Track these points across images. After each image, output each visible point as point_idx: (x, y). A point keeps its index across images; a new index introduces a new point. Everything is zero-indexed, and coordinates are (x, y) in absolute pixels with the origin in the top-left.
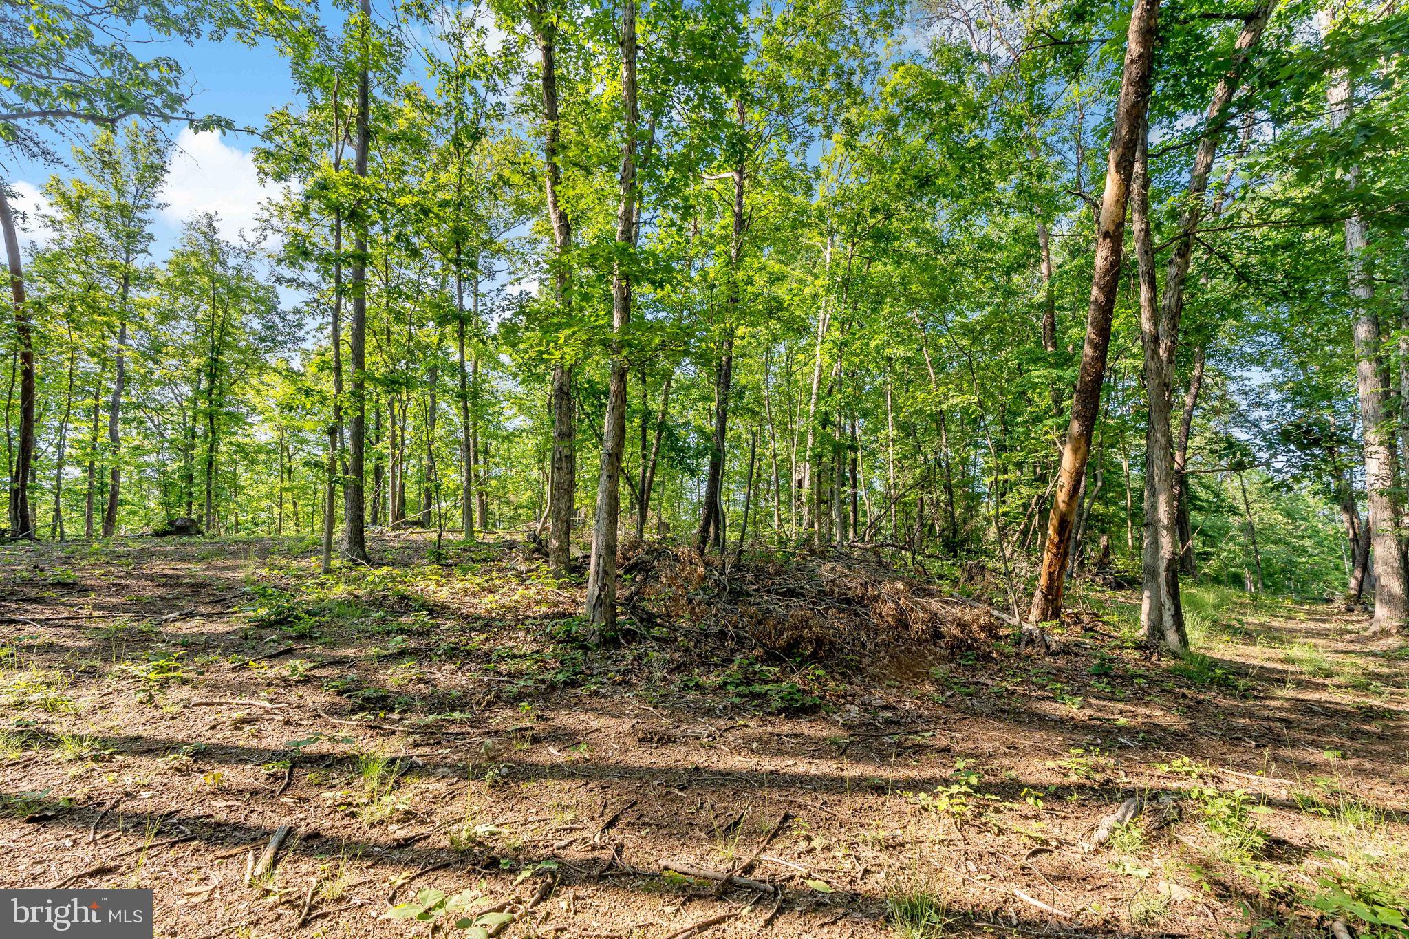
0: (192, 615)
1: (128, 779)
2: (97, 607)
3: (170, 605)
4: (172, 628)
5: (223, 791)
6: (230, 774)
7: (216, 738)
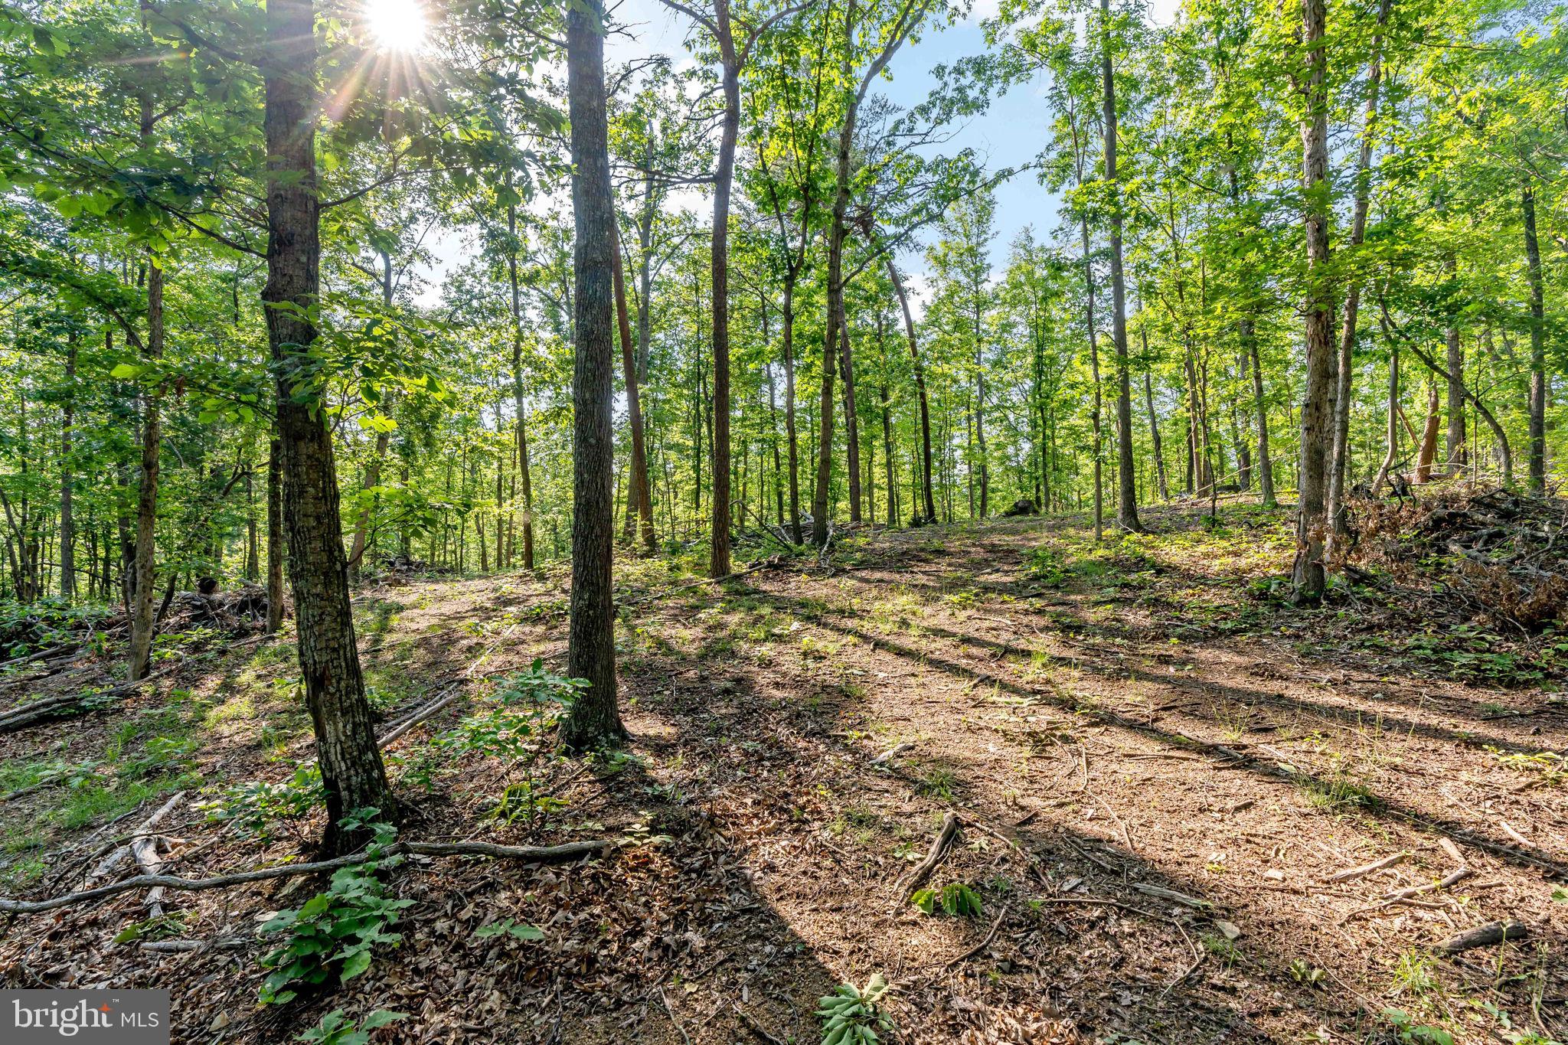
0: (997, 571)
1: (933, 646)
2: (949, 565)
3: (987, 563)
4: (982, 579)
5: (969, 656)
6: (975, 651)
7: (976, 635)
